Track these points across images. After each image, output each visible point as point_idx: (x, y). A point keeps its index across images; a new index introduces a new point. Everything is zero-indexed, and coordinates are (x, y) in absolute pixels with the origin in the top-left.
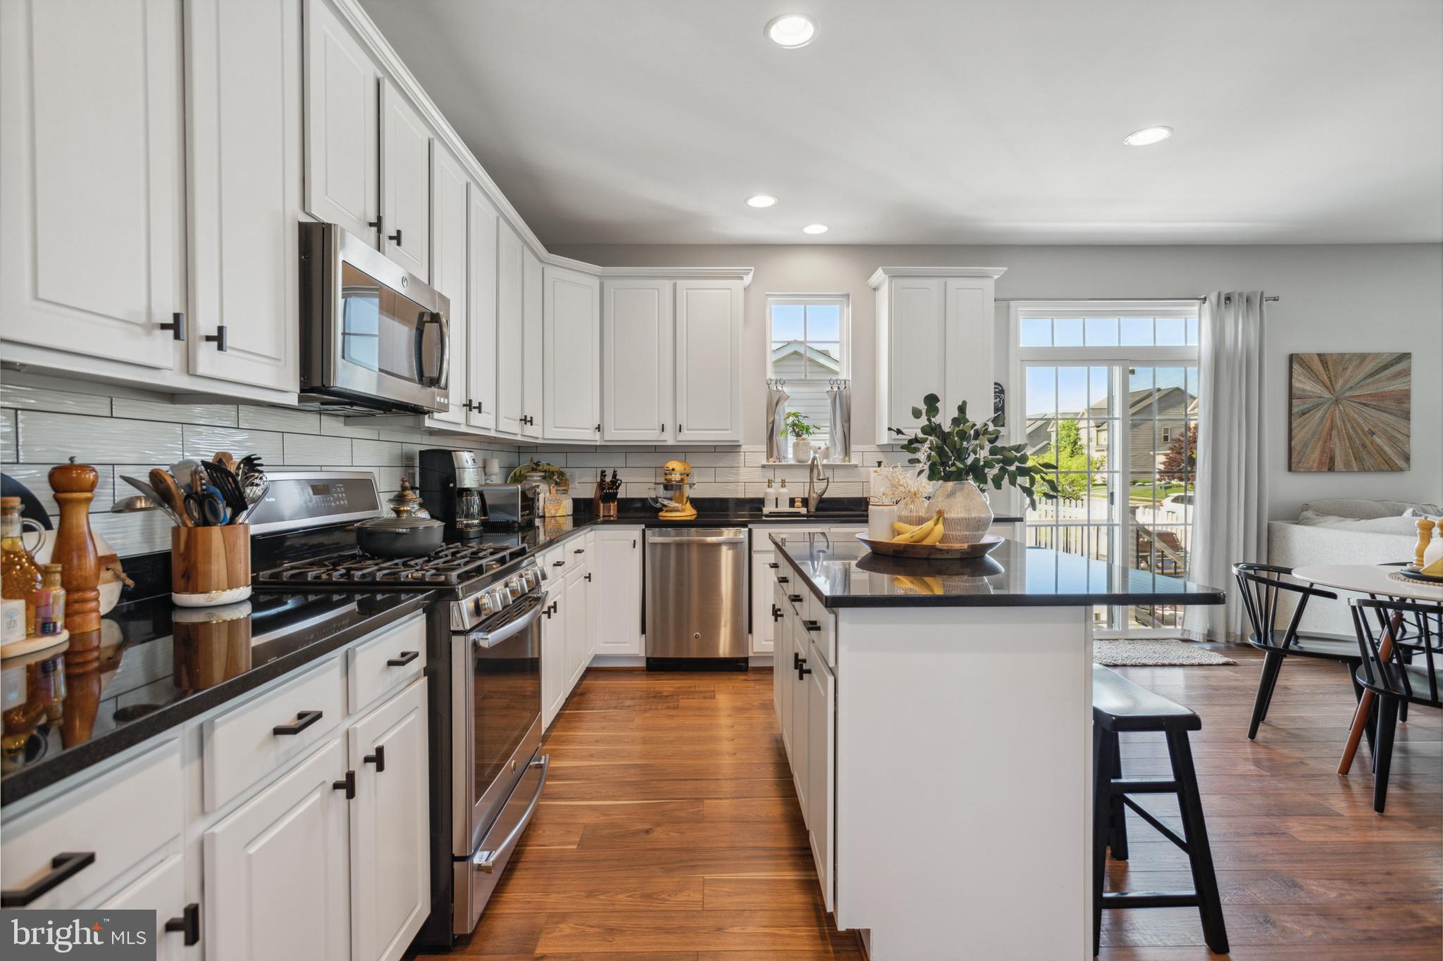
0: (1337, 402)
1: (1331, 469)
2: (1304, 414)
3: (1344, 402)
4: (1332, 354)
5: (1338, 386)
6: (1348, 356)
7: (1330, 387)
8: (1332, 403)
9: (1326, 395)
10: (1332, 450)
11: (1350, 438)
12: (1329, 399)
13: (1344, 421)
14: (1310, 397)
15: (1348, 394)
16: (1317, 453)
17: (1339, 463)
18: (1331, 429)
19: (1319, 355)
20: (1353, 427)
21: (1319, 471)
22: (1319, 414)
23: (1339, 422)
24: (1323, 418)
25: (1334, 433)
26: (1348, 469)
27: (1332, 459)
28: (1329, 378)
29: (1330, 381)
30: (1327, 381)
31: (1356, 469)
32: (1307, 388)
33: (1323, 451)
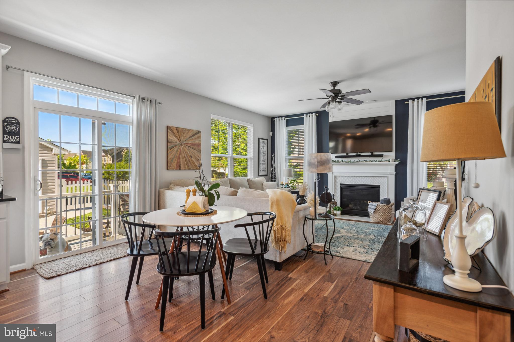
0: (181, 145)
1: (180, 169)
2: (172, 148)
3: (184, 145)
4: (180, 128)
5: (182, 139)
6: (184, 129)
7: (179, 140)
8: (180, 145)
9: (178, 142)
10: (180, 162)
11: (185, 158)
12: (179, 144)
13: (183, 152)
14: (173, 142)
15: (185, 142)
16: (176, 162)
17: (182, 167)
18: (180, 154)
19: (176, 127)
20: (186, 154)
21: (176, 170)
22: (176, 149)
23: (182, 152)
24: (177, 150)
25: (181, 156)
26: (185, 169)
27: (180, 165)
28: (179, 136)
29: (180, 137)
30: (179, 137)
31: (187, 169)
32: (173, 139)
33: (177, 162)
